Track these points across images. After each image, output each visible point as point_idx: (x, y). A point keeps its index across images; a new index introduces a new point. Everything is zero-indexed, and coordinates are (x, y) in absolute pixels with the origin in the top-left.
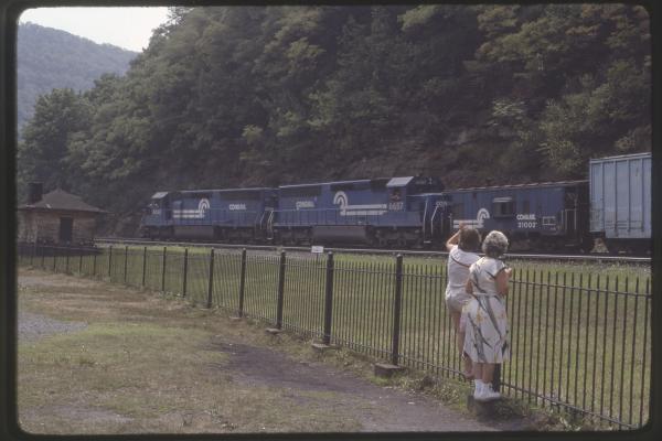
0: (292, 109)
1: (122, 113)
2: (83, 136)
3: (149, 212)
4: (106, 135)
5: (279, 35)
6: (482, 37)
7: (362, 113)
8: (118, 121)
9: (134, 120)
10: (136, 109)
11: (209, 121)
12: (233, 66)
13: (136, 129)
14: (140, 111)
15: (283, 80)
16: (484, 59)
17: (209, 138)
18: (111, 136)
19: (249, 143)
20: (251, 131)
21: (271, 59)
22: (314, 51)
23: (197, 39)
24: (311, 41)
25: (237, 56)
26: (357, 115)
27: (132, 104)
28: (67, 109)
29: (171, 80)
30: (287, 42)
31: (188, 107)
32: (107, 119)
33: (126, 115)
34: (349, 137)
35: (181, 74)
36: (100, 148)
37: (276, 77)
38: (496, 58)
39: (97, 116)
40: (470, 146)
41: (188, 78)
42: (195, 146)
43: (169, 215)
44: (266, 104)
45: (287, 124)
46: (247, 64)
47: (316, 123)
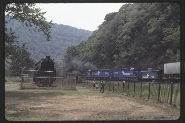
0: (125, 51)
1: (87, 51)
2: (78, 56)
3: (87, 74)
4: (83, 56)
5: (121, 34)
6: (164, 36)
7: (140, 52)
8: (86, 53)
9: (90, 53)
10: (89, 50)
11: (106, 53)
12: (111, 41)
13: (90, 55)
14: (90, 51)
15: (122, 44)
16: (165, 40)
17: (106, 57)
18: (84, 56)
19: (115, 58)
20: (116, 56)
21: (120, 39)
22: (129, 37)
23: (103, 35)
24: (129, 35)
25: (112, 38)
26: (138, 52)
27: (89, 49)
28: (75, 50)
29: (98, 44)
30: (123, 35)
31: (102, 50)
32: (83, 52)
33: (88, 52)
34: (137, 57)
35: (100, 42)
36: (82, 59)
37: (121, 43)
38: (167, 41)
39: (81, 52)
40: (163, 59)
41: (102, 43)
42: (103, 59)
43: (91, 75)
44: (119, 50)
45: (123, 54)
46: (114, 40)
47: (129, 54)
